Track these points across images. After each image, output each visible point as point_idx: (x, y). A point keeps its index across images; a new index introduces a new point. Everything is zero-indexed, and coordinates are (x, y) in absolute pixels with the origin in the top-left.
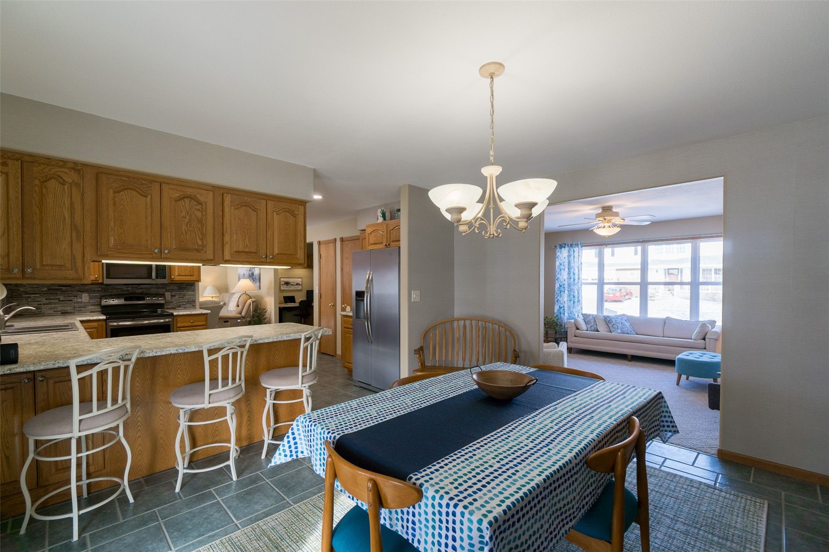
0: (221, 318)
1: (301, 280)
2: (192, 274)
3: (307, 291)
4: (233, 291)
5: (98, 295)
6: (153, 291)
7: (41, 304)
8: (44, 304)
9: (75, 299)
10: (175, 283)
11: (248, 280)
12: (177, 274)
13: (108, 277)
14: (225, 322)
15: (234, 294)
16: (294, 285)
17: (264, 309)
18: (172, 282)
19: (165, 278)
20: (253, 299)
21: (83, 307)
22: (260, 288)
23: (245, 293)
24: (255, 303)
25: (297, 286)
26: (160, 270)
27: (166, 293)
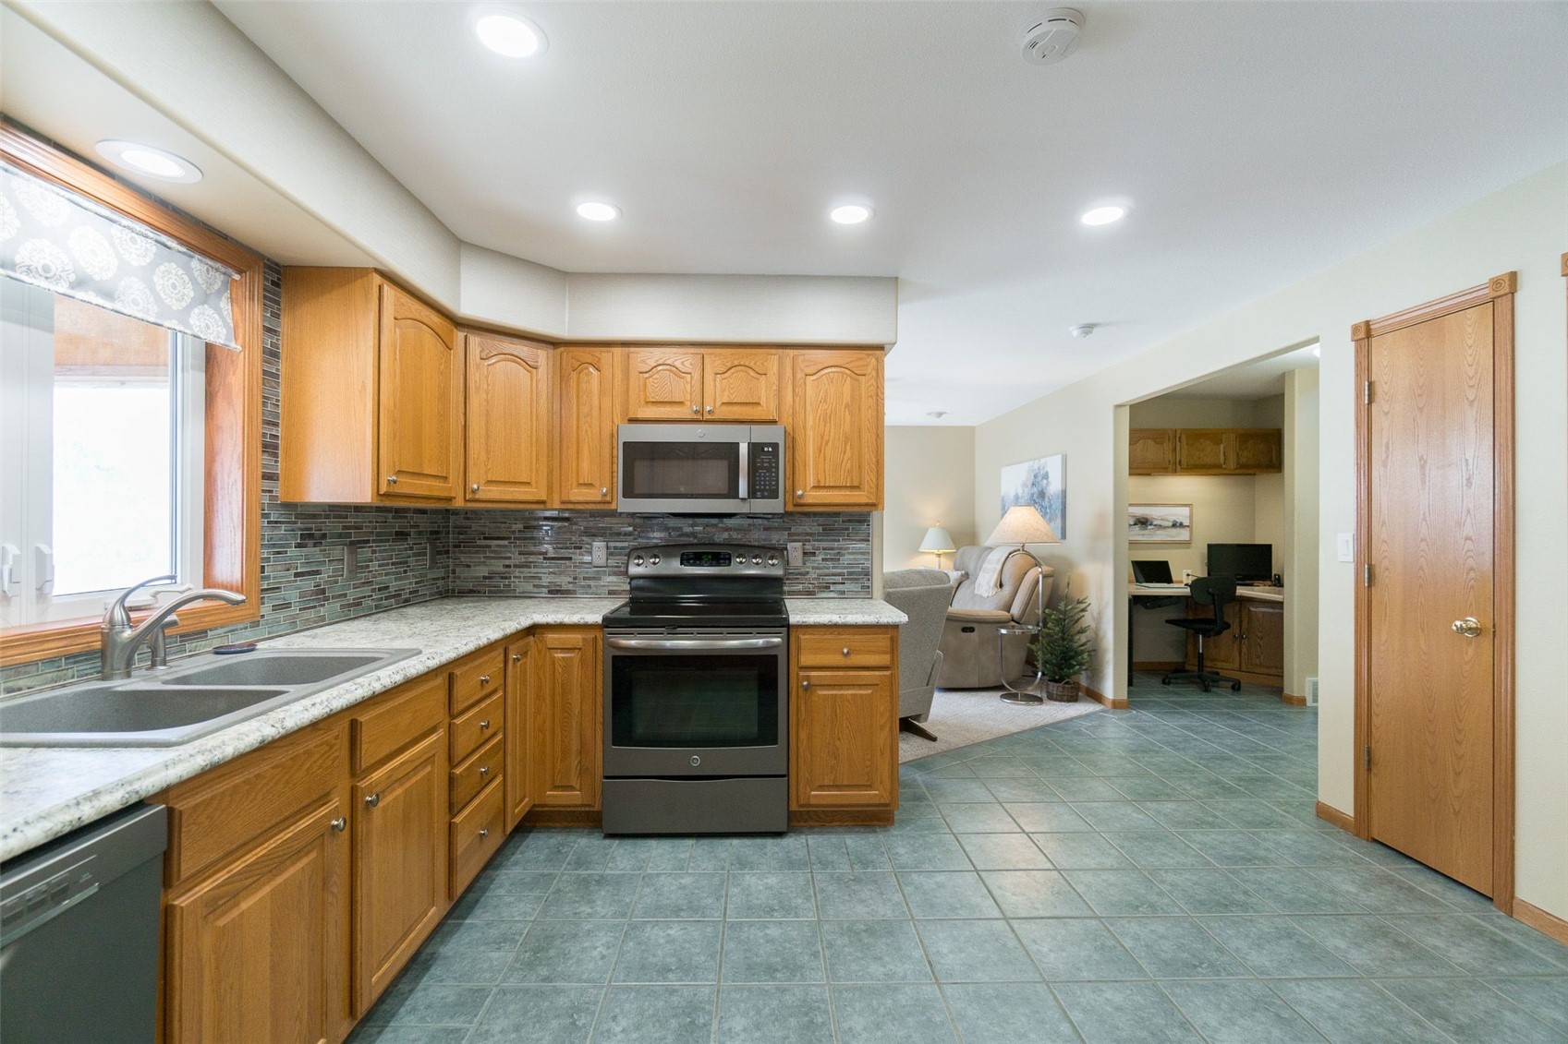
0: (952, 619)
1: (1186, 511)
2: (856, 484)
3: (1210, 546)
4: (988, 543)
5: (625, 544)
6: (756, 537)
7: (509, 566)
8: (516, 566)
9: (577, 557)
10: (815, 514)
11: (1033, 508)
12: (811, 482)
13: (629, 492)
14: (965, 630)
15: (990, 549)
16: (1165, 528)
17: (1080, 602)
18: (799, 509)
19: (774, 495)
20: (1046, 569)
21: (594, 578)
22: (1064, 536)
23: (1022, 550)
24: (1051, 580)
25: (1174, 531)
26: (763, 468)
27: (790, 546)
